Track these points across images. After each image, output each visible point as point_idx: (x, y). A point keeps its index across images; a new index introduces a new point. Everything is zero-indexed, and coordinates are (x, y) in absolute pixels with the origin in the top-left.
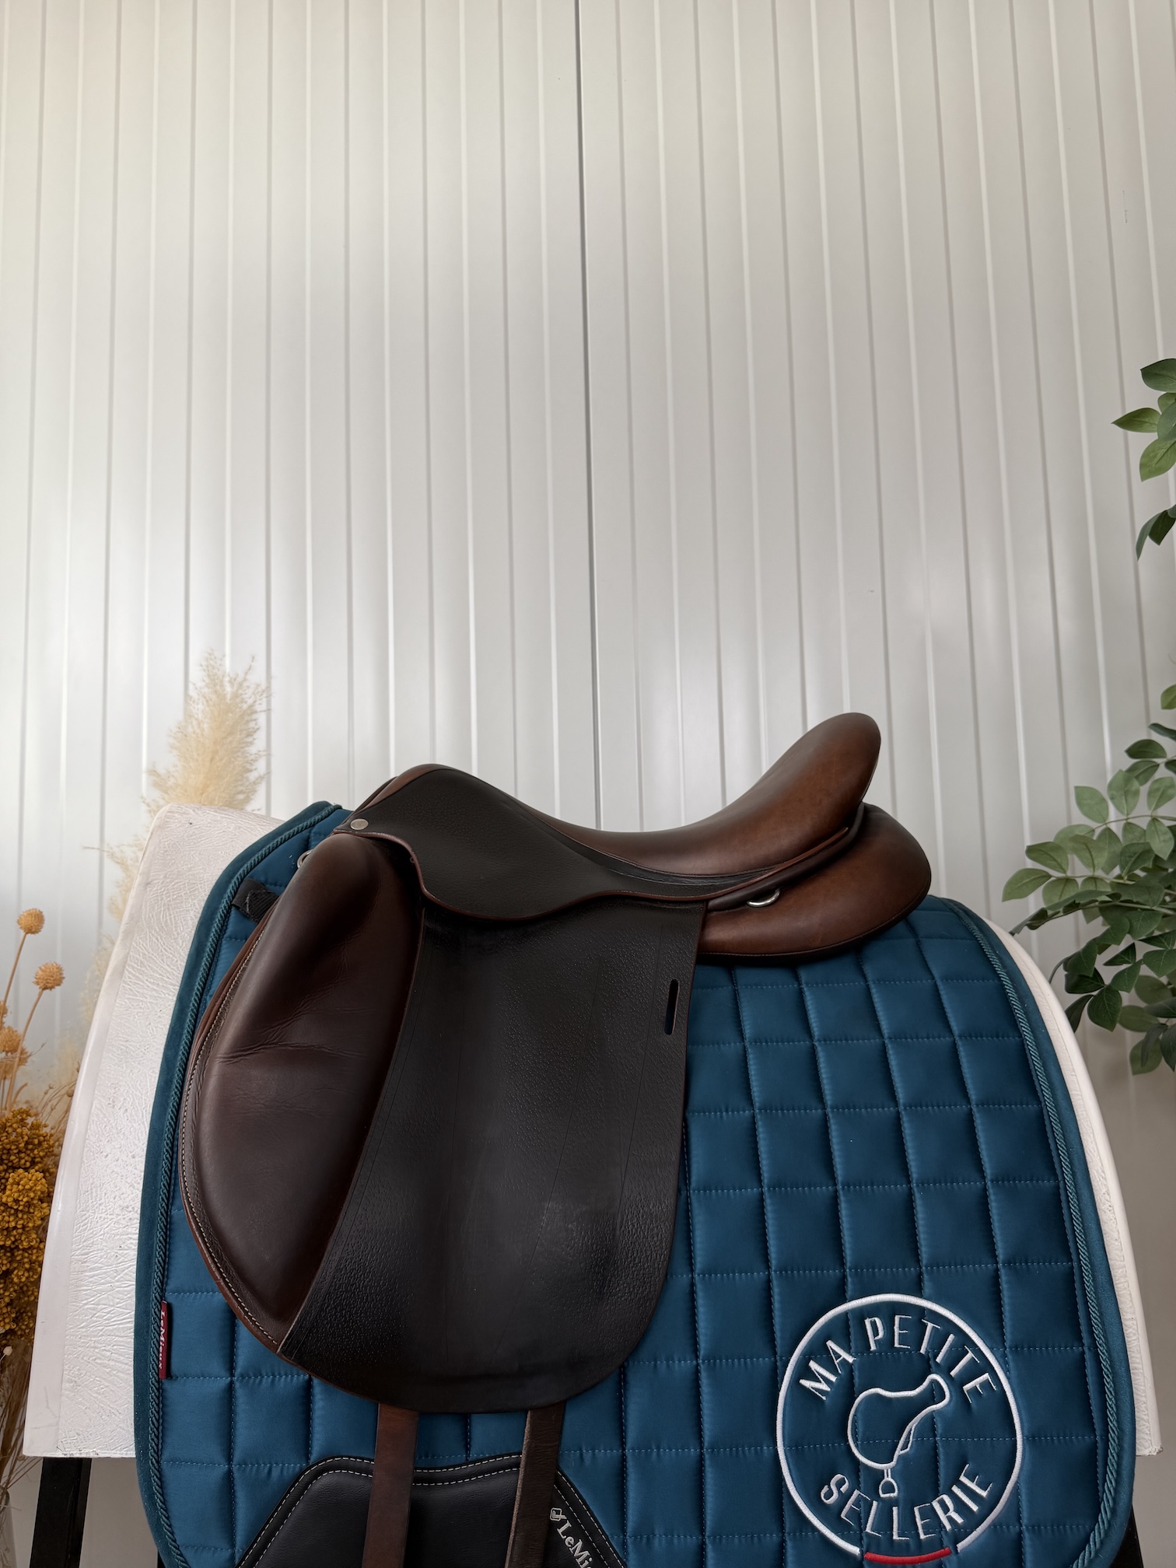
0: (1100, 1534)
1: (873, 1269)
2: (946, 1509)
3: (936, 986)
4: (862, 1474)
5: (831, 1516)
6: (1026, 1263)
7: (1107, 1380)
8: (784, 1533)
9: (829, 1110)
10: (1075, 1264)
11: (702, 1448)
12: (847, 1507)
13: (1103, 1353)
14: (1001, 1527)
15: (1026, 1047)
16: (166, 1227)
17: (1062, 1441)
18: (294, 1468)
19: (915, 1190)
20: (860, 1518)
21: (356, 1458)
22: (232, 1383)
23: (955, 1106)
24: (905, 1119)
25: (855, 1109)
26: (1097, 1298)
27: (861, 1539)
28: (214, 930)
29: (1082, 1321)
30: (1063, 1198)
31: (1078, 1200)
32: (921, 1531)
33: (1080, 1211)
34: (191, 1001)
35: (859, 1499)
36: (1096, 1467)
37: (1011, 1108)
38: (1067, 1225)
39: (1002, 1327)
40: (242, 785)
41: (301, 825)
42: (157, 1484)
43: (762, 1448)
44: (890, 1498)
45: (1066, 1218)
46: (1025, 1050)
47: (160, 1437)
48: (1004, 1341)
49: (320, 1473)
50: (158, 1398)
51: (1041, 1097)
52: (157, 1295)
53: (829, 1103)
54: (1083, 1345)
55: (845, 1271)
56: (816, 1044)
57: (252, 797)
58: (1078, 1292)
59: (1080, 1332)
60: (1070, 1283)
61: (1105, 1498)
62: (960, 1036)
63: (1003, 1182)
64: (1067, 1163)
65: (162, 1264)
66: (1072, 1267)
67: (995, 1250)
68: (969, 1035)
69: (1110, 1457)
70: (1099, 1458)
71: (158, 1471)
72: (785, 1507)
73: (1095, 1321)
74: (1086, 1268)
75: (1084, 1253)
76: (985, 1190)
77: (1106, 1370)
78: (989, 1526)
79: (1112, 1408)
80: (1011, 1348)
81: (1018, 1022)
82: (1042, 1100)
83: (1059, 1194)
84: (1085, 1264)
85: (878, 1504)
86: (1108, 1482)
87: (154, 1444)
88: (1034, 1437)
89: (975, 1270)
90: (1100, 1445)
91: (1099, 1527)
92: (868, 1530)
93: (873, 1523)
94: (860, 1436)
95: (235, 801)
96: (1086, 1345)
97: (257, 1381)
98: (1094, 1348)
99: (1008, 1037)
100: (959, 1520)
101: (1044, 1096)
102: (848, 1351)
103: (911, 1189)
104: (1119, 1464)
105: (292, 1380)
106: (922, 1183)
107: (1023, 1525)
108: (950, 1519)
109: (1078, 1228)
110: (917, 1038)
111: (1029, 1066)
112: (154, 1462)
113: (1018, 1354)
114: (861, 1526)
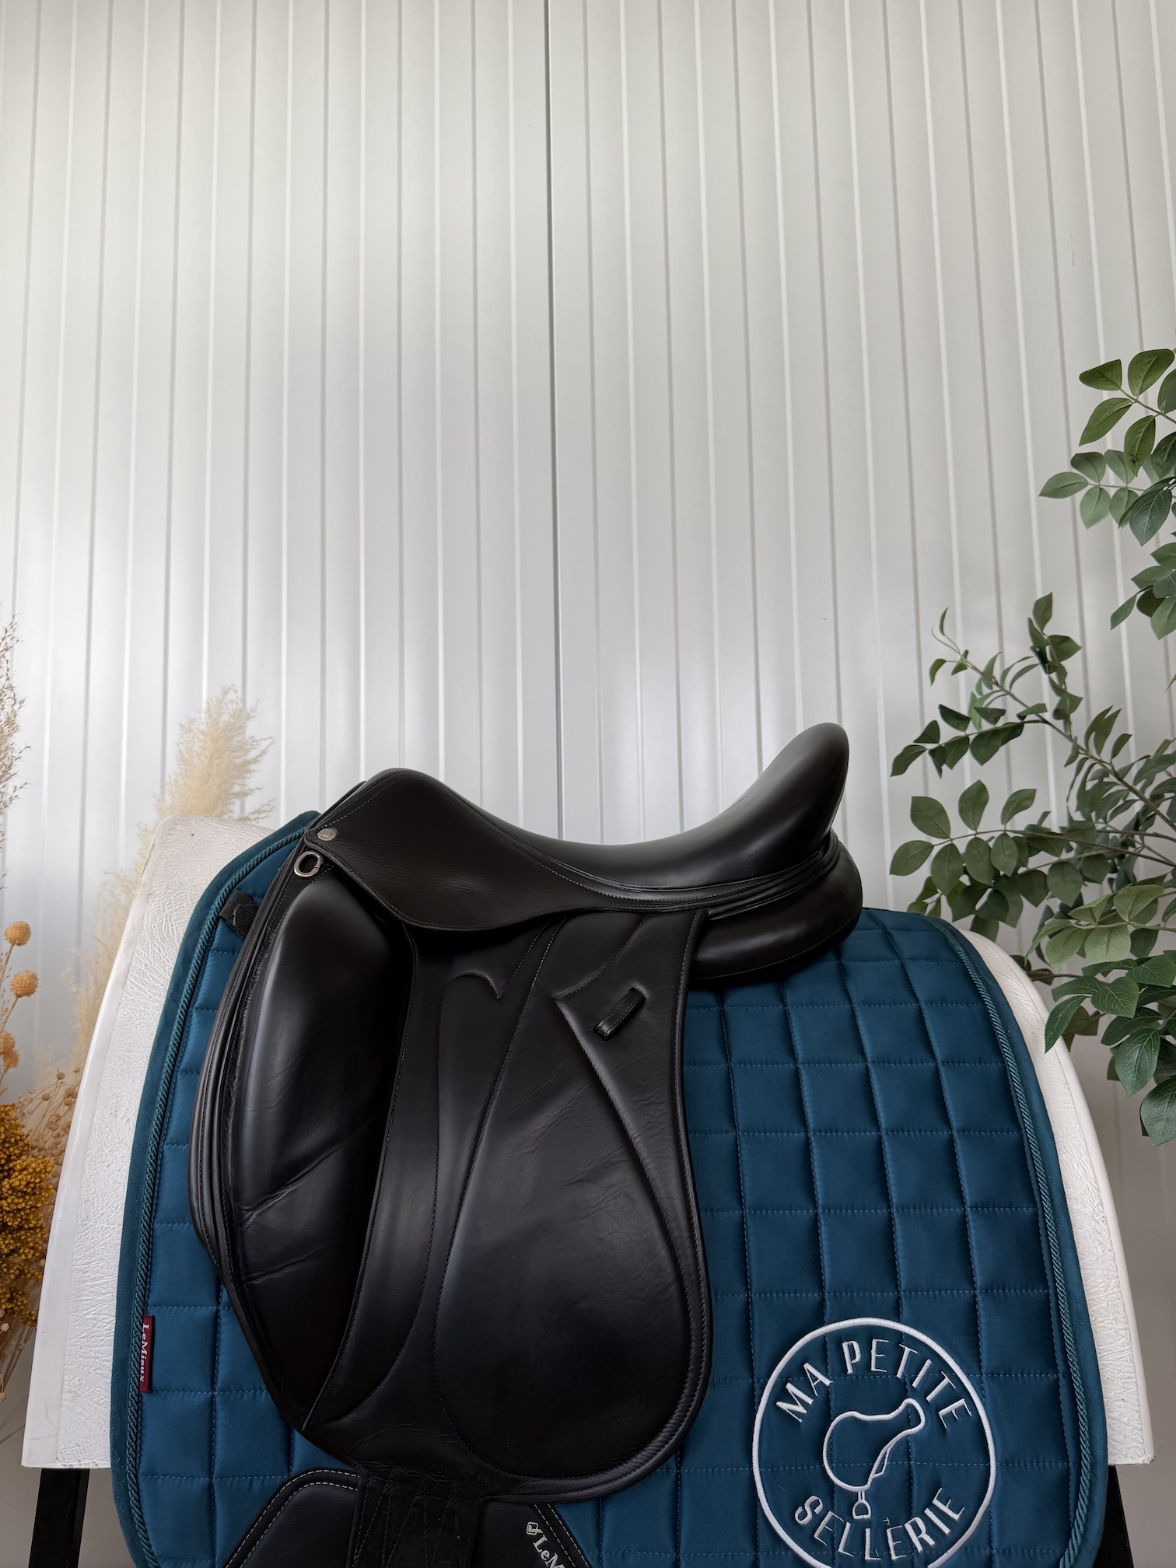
0: (1070, 1559)
1: (852, 1292)
2: (918, 1531)
3: (920, 1009)
4: (836, 1496)
5: (804, 1536)
6: (1004, 1290)
7: (1081, 1407)
8: (757, 1552)
9: (811, 1133)
10: (1051, 1291)
12: (821, 1527)
13: (1077, 1381)
14: (972, 1550)
15: (1008, 1072)
16: (148, 1241)
17: (1035, 1467)
18: (276, 1479)
19: (895, 1214)
20: (833, 1537)
21: (336, 1470)
22: (213, 1397)
23: (936, 1131)
24: (885, 1143)
25: (837, 1132)
26: (1072, 1325)
27: (834, 1558)
28: (199, 941)
29: (1057, 1348)
30: (1041, 1225)
31: (1056, 1227)
32: (892, 1552)
33: (1058, 1238)
34: (177, 1013)
35: (833, 1519)
36: (1068, 1492)
37: (992, 1135)
38: (1045, 1252)
39: (979, 1354)
41: (287, 835)
43: (738, 1469)
44: (863, 1519)
45: (1044, 1245)
46: (1007, 1076)
47: (138, 1452)
48: (980, 1368)
49: (301, 1484)
50: (137, 1412)
51: (1022, 1124)
52: (139, 1308)
53: (811, 1126)
54: (1057, 1372)
55: (824, 1294)
56: (800, 1066)
58: (1054, 1320)
59: (1056, 1359)
60: (1047, 1310)
61: (1076, 1525)
62: (941, 1063)
63: (983, 1209)
64: (1046, 1191)
65: (144, 1278)
66: (1049, 1295)
67: (973, 1276)
68: (951, 1061)
69: (1085, 1485)
70: (1072, 1484)
72: (759, 1527)
73: (1070, 1348)
74: (1062, 1295)
75: (1060, 1281)
76: (964, 1216)
77: (1079, 1397)
78: (961, 1548)
79: (1085, 1435)
80: (987, 1374)
81: (1001, 1047)
82: (1022, 1127)
83: (1038, 1221)
84: (1062, 1292)
85: (851, 1526)
86: (1082, 1509)
88: (1007, 1463)
90: (1073, 1472)
91: (1069, 1553)
92: (841, 1550)
93: (846, 1543)
94: (834, 1460)
96: (1060, 1371)
97: (239, 1395)
98: (1069, 1376)
99: (991, 1063)
100: (931, 1542)
101: (1024, 1122)
102: (825, 1374)
103: (891, 1213)
104: (1091, 1490)
106: (902, 1208)
107: (994, 1548)
108: (922, 1541)
109: (1055, 1256)
110: (900, 1063)
111: (1010, 1091)
112: (130, 1472)
113: (994, 1381)
114: (834, 1546)
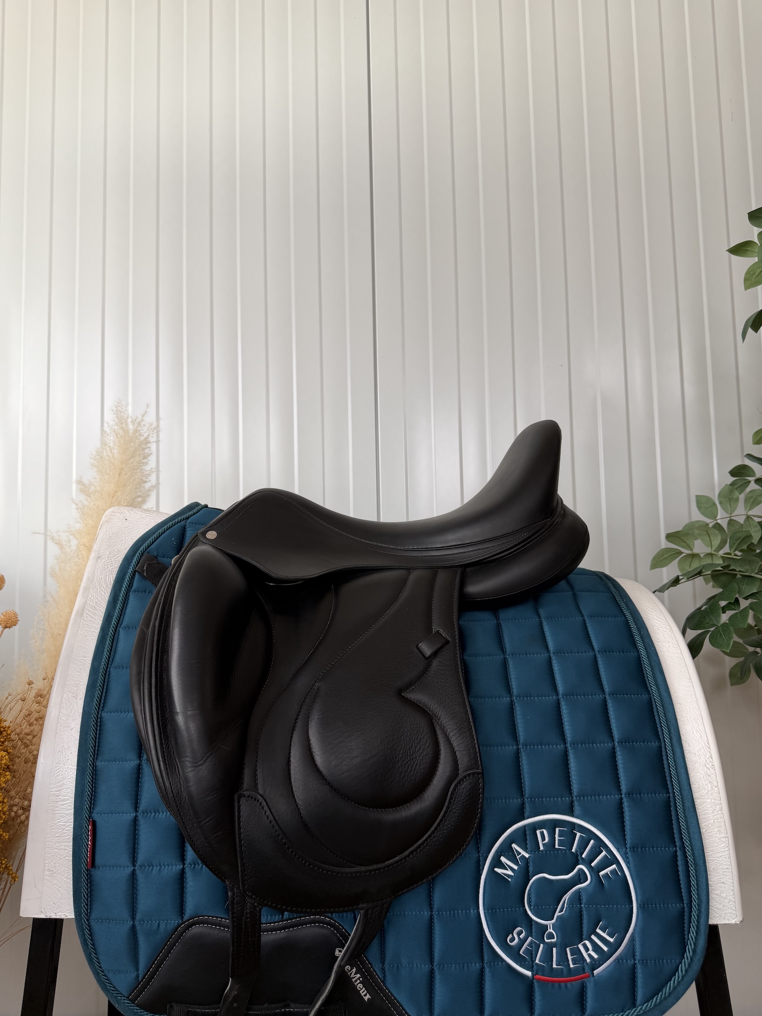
0: (685, 965)
1: (542, 798)
2: (587, 949)
3: (584, 621)
4: (534, 926)
5: (513, 953)
6: (640, 794)
7: (690, 868)
8: (483, 963)
9: (514, 698)
10: (672, 795)
11: (432, 912)
12: (524, 947)
13: (689, 851)
14: (622, 961)
15: (641, 659)
16: (93, 773)
18: (174, 923)
19: (569, 748)
20: (532, 953)
21: (213, 917)
22: (134, 870)
23: (595, 695)
24: (563, 703)
25: (531, 697)
26: (685, 817)
27: (533, 966)
28: (124, 586)
29: (675, 831)
30: (664, 754)
31: (674, 754)
32: (571, 962)
33: (675, 761)
34: (109, 631)
35: (531, 942)
36: (684, 923)
37: (631, 697)
38: (666, 770)
39: (625, 835)
40: (140, 491)
41: (180, 518)
42: (88, 934)
43: (470, 911)
44: (551, 942)
45: (666, 766)
46: (640, 661)
47: (89, 904)
48: (626, 844)
49: (191, 925)
50: (87, 880)
51: (650, 689)
52: (87, 815)
53: (515, 694)
54: (676, 846)
55: (524, 799)
56: (507, 657)
57: (147, 499)
58: (673, 813)
59: (674, 838)
60: (667, 807)
61: (689, 943)
62: (599, 652)
63: (626, 743)
64: (667, 732)
65: (90, 796)
66: (669, 797)
67: (620, 786)
68: (604, 651)
69: (693, 917)
70: (686, 917)
71: (88, 926)
72: (484, 947)
73: (684, 831)
74: (678, 797)
75: (677, 788)
76: (614, 748)
77: (690, 862)
78: (615, 960)
79: (694, 886)
80: (630, 849)
81: (637, 643)
82: (651, 692)
83: (661, 751)
84: (677, 795)
85: (544, 946)
86: (691, 933)
87: (85, 909)
88: (644, 905)
89: (607, 799)
90: (686, 909)
91: (685, 961)
92: (537, 961)
93: (540, 957)
94: (533, 903)
95: (136, 502)
96: (678, 846)
97: (150, 869)
98: (683, 848)
99: (630, 652)
100: (596, 956)
101: (652, 689)
102: (526, 850)
103: (566, 747)
104: (698, 922)
105: (172, 868)
106: (573, 744)
107: (637, 959)
108: (590, 955)
109: (673, 772)
110: (571, 653)
111: (643, 669)
112: (85, 920)
113: (635, 852)
114: (533, 960)
